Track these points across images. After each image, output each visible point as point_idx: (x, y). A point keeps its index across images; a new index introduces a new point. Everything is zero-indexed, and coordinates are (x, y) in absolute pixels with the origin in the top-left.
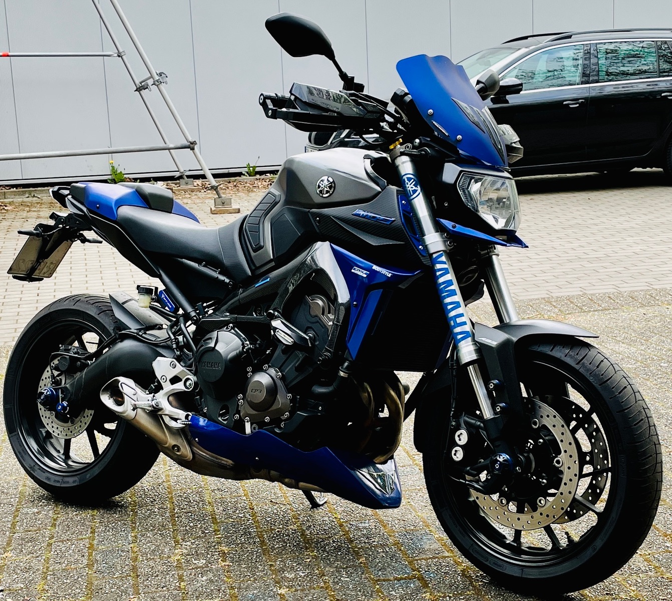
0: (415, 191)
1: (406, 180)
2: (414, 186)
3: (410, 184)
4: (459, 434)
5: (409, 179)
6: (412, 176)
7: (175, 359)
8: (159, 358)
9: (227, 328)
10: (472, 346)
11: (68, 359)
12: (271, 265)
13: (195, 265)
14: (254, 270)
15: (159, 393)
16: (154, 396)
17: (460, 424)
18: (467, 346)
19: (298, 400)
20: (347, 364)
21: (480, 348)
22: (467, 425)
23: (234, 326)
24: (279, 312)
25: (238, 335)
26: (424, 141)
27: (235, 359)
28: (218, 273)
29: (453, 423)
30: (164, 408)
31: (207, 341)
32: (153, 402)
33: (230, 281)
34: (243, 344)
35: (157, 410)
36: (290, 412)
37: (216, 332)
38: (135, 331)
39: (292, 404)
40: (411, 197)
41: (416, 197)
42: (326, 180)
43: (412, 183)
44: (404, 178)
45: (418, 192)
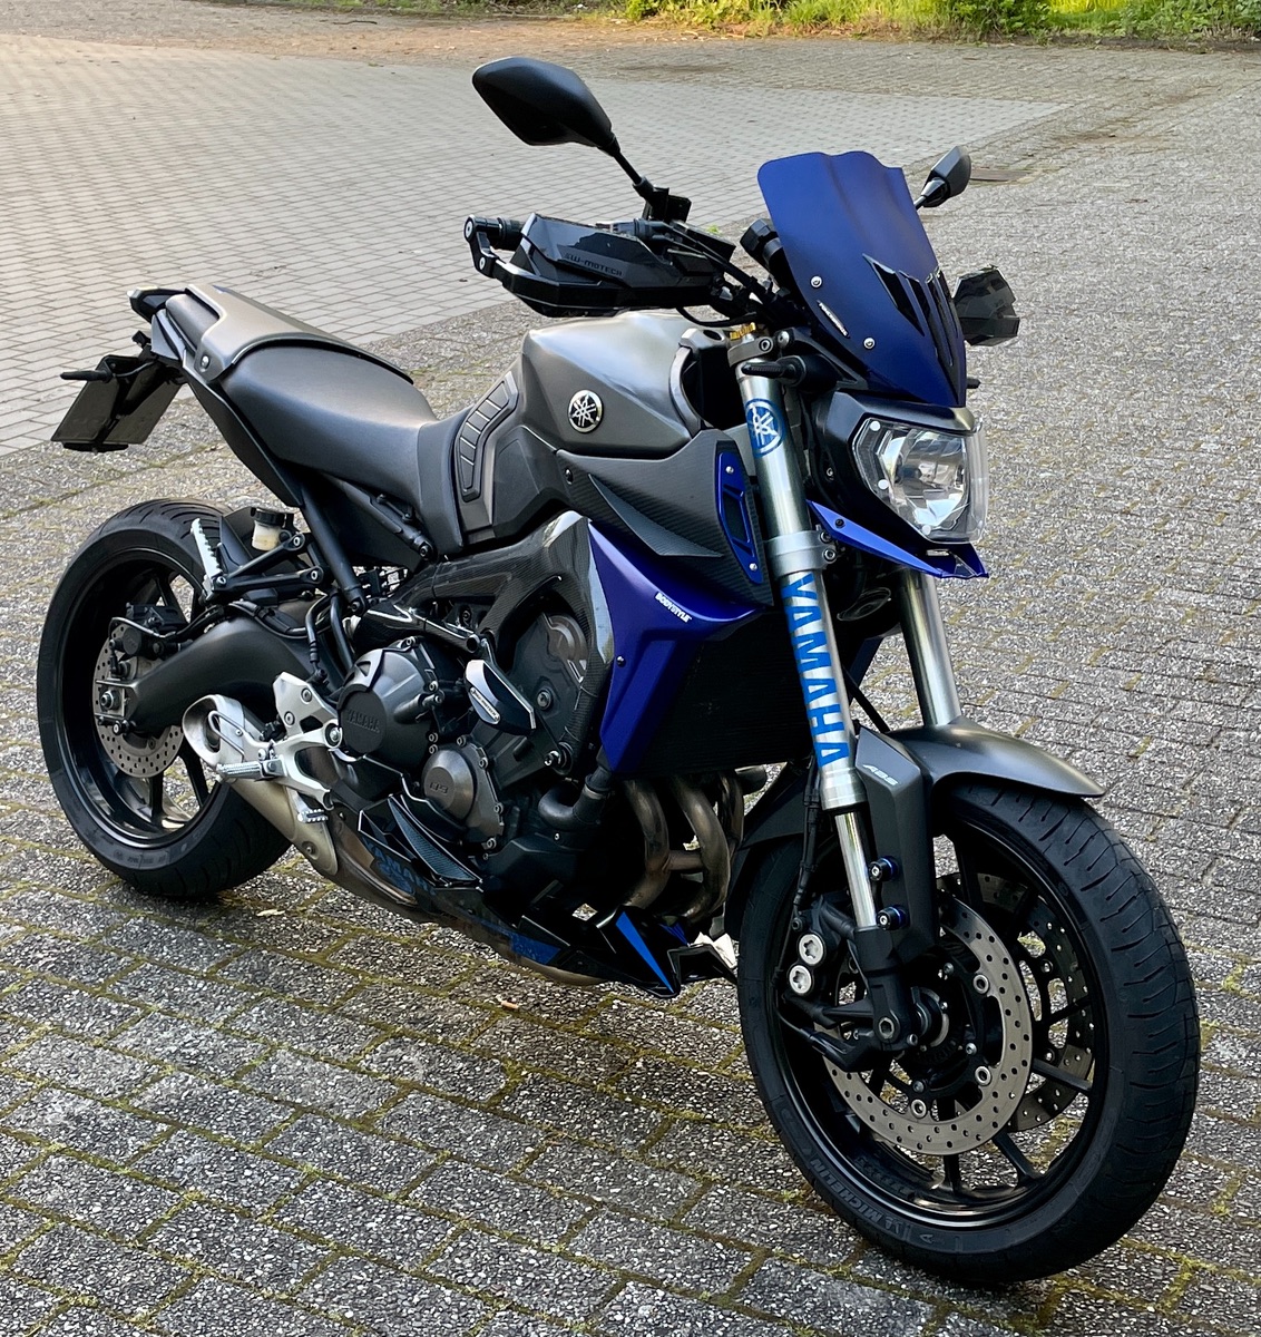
0: (769, 438)
1: (754, 411)
2: (768, 428)
3: (763, 423)
4: (807, 941)
5: (761, 411)
6: (766, 406)
7: (311, 683)
8: (285, 676)
9: (404, 645)
10: (849, 776)
11: (139, 636)
12: (490, 535)
13: (364, 498)
14: (465, 534)
15: (281, 742)
16: (271, 747)
17: (812, 923)
18: (839, 774)
19: (517, 815)
20: (599, 773)
21: (863, 783)
22: (824, 924)
23: (418, 641)
24: (491, 639)
25: (420, 664)
26: (799, 337)
27: (407, 718)
28: (406, 523)
29: (797, 920)
30: (286, 775)
31: (363, 667)
32: (265, 763)
33: (424, 544)
34: (426, 686)
35: (274, 778)
36: (499, 838)
37: (379, 651)
38: (253, 606)
39: (502, 824)
40: (763, 450)
41: (771, 450)
42: (587, 398)
43: (765, 420)
44: (751, 406)
45: (777, 439)
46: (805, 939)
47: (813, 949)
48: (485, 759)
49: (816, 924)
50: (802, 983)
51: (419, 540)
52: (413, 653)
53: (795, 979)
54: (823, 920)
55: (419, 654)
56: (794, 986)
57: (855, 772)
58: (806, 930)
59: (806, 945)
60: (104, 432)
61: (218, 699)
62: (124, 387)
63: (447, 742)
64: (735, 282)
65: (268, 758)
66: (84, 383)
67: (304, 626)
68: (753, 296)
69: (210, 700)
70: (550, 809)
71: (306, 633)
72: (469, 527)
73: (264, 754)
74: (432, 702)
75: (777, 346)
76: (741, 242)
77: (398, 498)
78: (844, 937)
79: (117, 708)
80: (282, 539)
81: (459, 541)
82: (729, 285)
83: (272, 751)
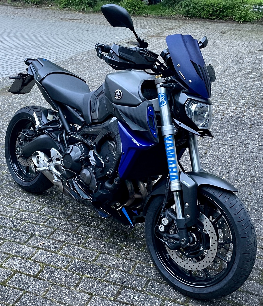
0: (164, 102)
1: (161, 96)
2: (164, 100)
3: (162, 99)
5: (162, 96)
6: (163, 94)
7: (58, 150)
8: (53, 148)
9: (78, 144)
10: (178, 183)
11: (24, 136)
12: (97, 121)
13: (71, 109)
14: (92, 120)
15: (52, 163)
16: (49, 164)
17: (165, 215)
18: (175, 183)
19: (100, 185)
20: (118, 178)
21: (181, 185)
22: (168, 216)
23: (81, 144)
24: (96, 145)
25: (81, 149)
26: (173, 79)
27: (77, 161)
28: (80, 116)
29: (163, 215)
30: (52, 170)
31: (68, 149)
32: (48, 167)
33: (84, 121)
34: (82, 154)
35: (50, 171)
36: (96, 189)
37: (72, 145)
38: (47, 132)
39: (97, 187)
40: (161, 105)
41: (164, 105)
42: (119, 91)
43: (163, 98)
44: (160, 94)
45: (165, 103)
46: (164, 219)
47: (165, 221)
48: (94, 172)
49: (166, 215)
50: (162, 229)
51: (83, 120)
52: (80, 146)
53: (160, 228)
54: (168, 215)
55: (81, 146)
56: (160, 229)
57: (180, 182)
58: (164, 217)
59: (164, 220)
60: (20, 90)
61: (39, 152)
62: (24, 80)
63: (86, 167)
64: (158, 64)
65: (49, 166)
66: (14, 80)
67: (58, 138)
68: (162, 68)
69: (38, 152)
70: (107, 185)
71: (58, 139)
72: (93, 118)
73: (48, 165)
74: (82, 158)
75: (167, 80)
76: (160, 55)
77: (79, 110)
78: (173, 219)
79: (19, 151)
80: (54, 118)
81: (91, 122)
82: (157, 65)
83: (49, 165)
